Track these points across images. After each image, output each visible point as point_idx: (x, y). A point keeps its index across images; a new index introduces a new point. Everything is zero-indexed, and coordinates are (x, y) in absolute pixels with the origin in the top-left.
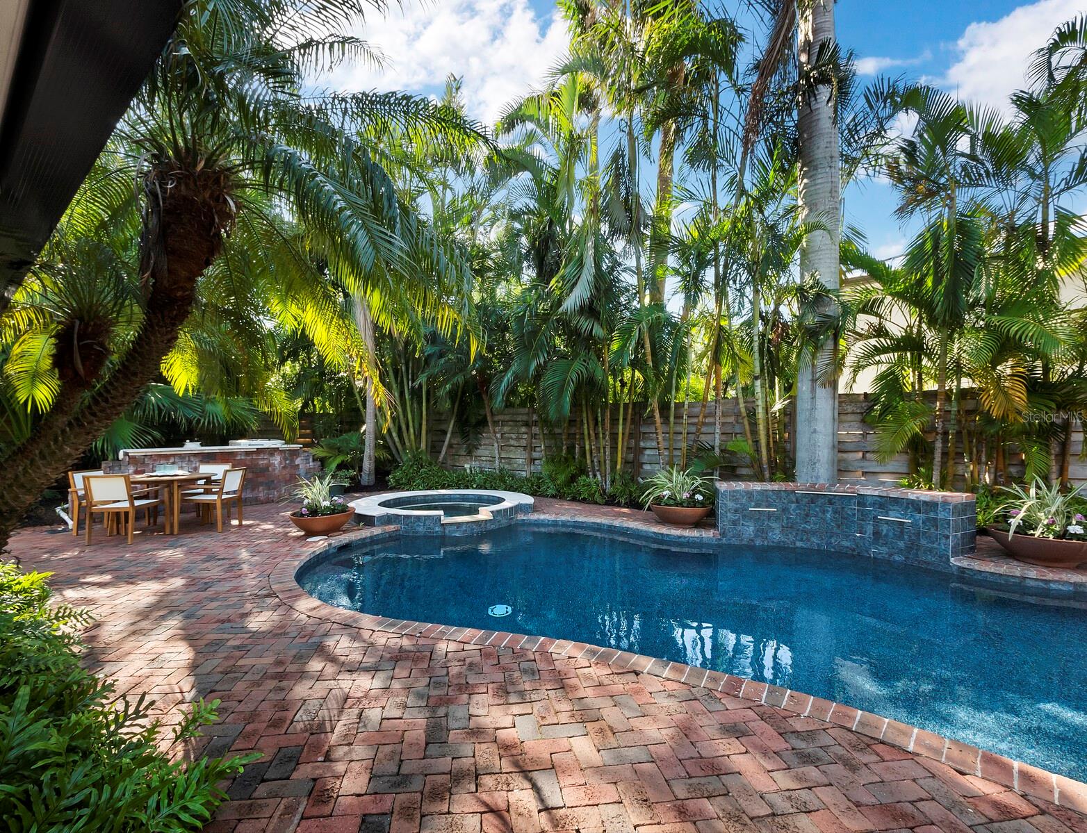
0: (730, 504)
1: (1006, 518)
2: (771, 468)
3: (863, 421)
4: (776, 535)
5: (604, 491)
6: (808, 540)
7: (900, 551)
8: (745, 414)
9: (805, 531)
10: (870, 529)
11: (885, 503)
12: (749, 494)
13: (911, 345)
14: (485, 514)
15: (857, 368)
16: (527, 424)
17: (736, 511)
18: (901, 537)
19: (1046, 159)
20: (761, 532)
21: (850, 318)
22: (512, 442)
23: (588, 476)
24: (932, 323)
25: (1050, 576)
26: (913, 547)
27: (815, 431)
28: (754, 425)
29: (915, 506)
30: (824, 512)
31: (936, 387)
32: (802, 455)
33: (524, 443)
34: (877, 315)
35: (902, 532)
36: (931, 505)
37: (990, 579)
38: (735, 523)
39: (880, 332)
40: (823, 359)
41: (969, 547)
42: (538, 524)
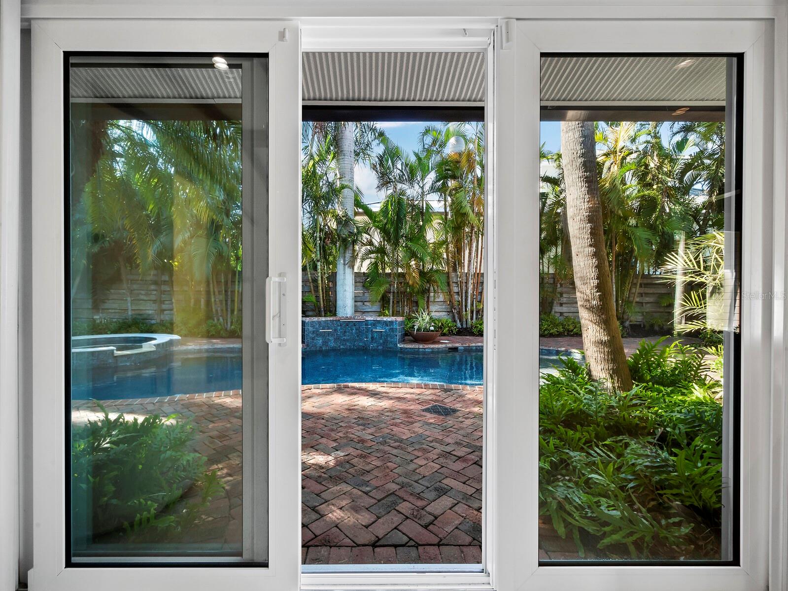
0: (311, 329)
1: (413, 327)
2: (325, 311)
3: (363, 286)
4: (332, 344)
5: (226, 329)
6: (345, 344)
7: (381, 345)
8: (311, 281)
9: (344, 340)
10: (370, 336)
11: (375, 323)
12: (319, 322)
13: (381, 251)
14: (147, 347)
15: (363, 259)
16: (155, 283)
17: (313, 332)
18: (381, 338)
19: (423, 179)
20: (325, 343)
21: (359, 236)
22: (142, 297)
23: (214, 320)
24: (389, 241)
25: (426, 346)
26: (386, 342)
27: (345, 291)
28: (316, 287)
29: (386, 323)
30: (352, 330)
31: (390, 271)
32: (339, 303)
33: (153, 297)
34: (369, 235)
35: (381, 336)
36: (391, 322)
37: (410, 350)
38: (313, 339)
39: (370, 243)
40: (348, 255)
41: (403, 341)
42: (187, 352)
